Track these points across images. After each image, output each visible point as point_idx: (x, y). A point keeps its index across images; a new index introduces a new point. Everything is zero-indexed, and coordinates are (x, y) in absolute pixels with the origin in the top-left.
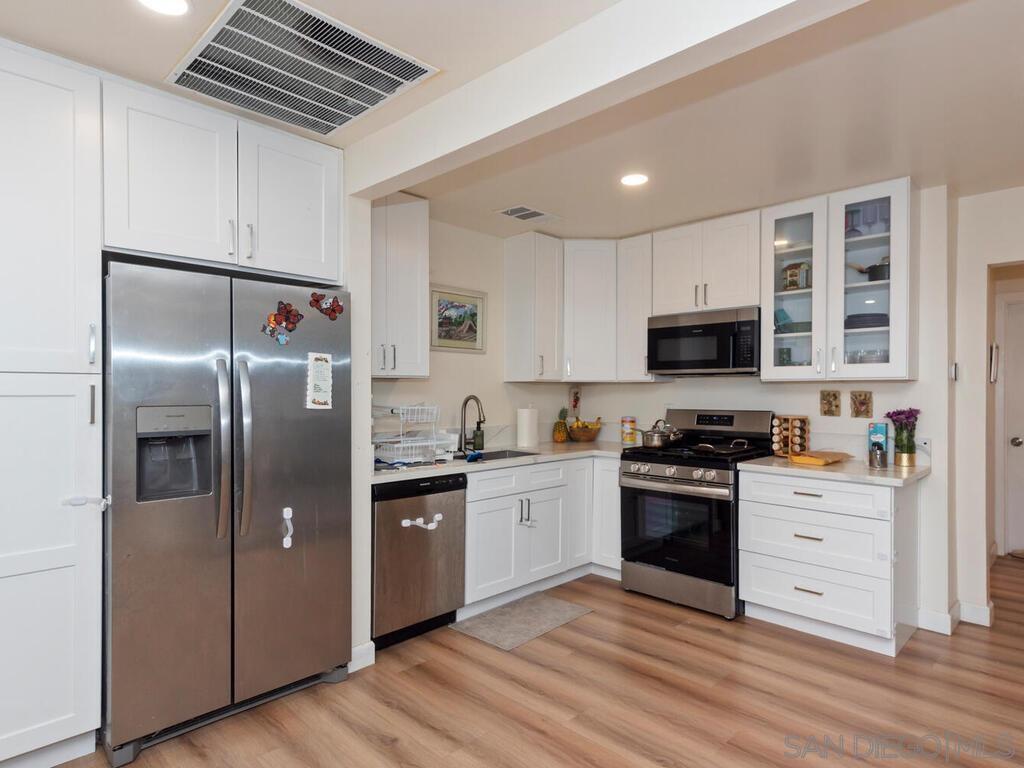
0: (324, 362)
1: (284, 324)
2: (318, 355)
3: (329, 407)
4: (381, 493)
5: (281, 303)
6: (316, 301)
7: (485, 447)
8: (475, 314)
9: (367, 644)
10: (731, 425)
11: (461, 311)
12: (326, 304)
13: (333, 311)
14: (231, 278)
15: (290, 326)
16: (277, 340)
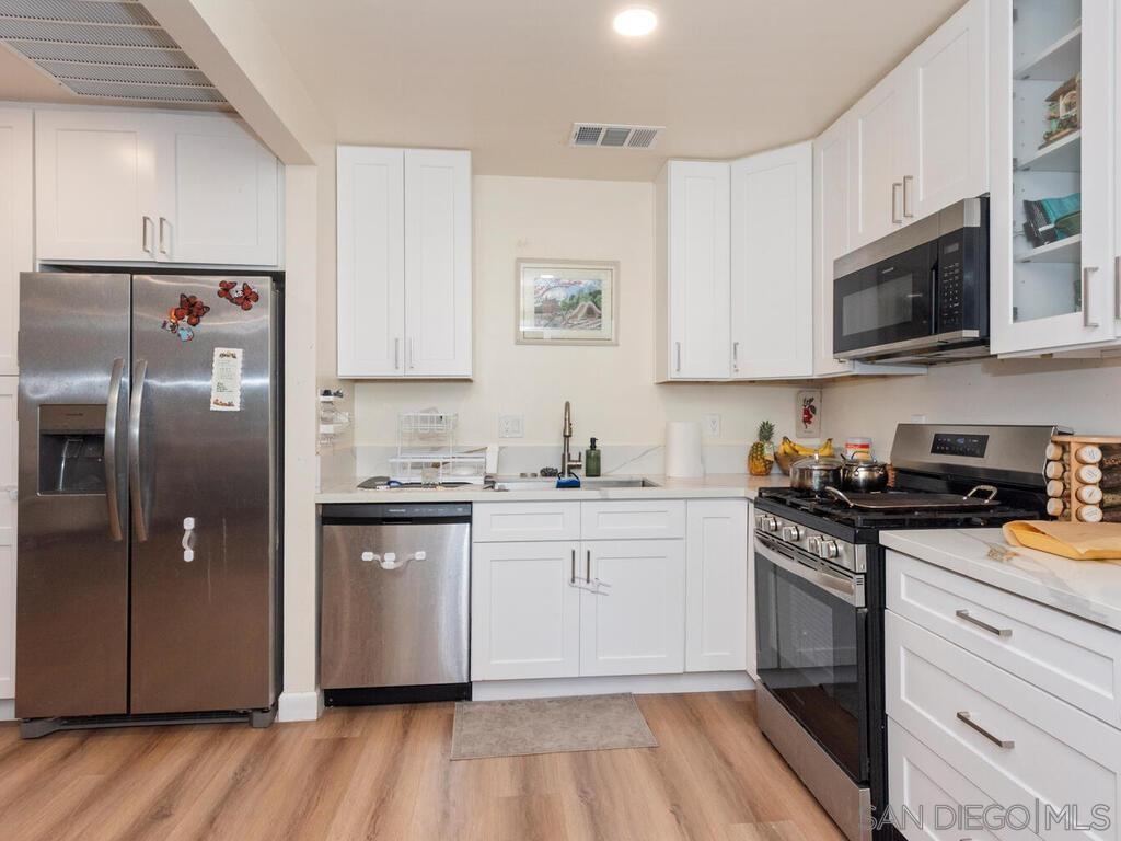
0: (231, 358)
1: (186, 318)
2: (225, 351)
3: (237, 408)
4: (331, 515)
5: (183, 296)
6: (225, 290)
7: (602, 472)
8: (599, 292)
9: (306, 695)
10: (982, 455)
11: (574, 291)
12: (237, 292)
13: (247, 299)
14: (132, 274)
15: (194, 320)
16: (179, 335)
